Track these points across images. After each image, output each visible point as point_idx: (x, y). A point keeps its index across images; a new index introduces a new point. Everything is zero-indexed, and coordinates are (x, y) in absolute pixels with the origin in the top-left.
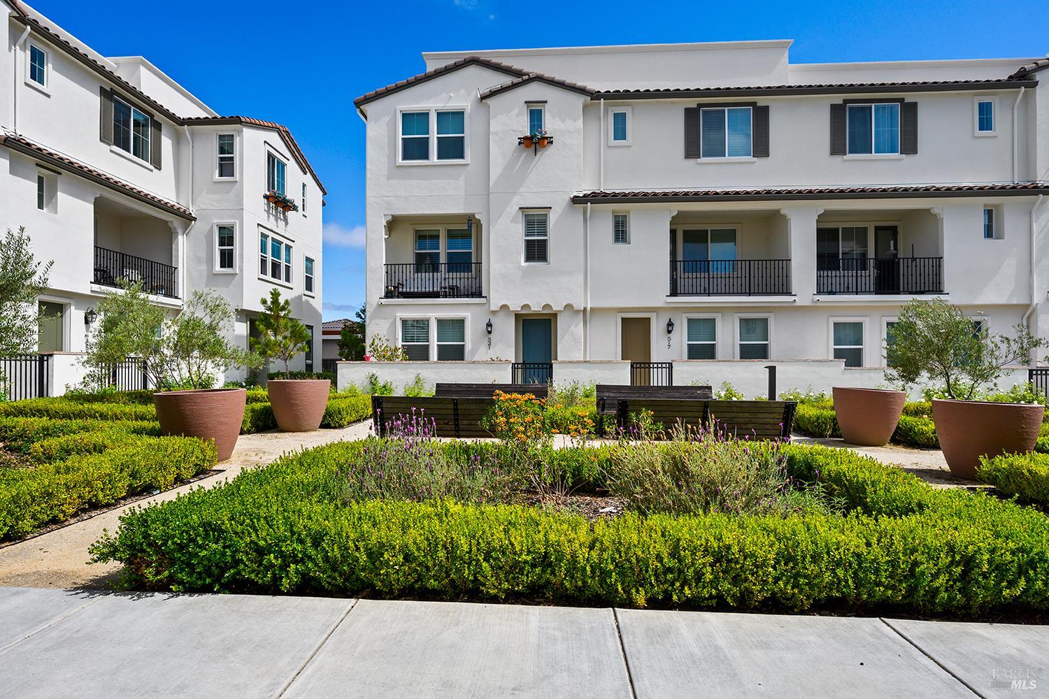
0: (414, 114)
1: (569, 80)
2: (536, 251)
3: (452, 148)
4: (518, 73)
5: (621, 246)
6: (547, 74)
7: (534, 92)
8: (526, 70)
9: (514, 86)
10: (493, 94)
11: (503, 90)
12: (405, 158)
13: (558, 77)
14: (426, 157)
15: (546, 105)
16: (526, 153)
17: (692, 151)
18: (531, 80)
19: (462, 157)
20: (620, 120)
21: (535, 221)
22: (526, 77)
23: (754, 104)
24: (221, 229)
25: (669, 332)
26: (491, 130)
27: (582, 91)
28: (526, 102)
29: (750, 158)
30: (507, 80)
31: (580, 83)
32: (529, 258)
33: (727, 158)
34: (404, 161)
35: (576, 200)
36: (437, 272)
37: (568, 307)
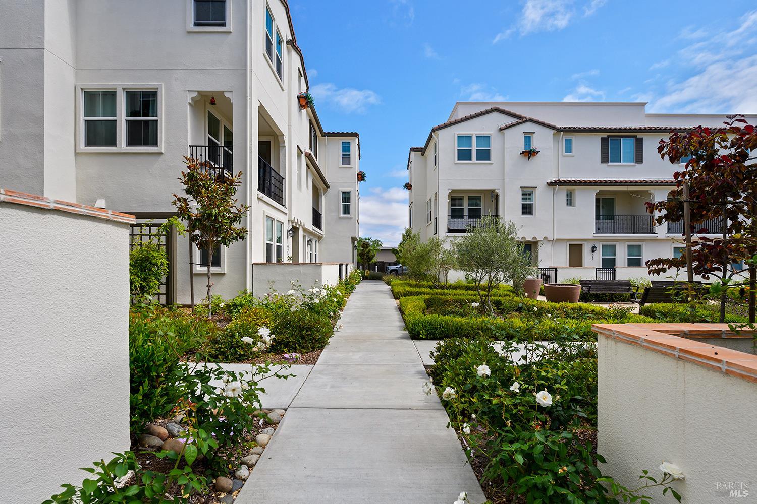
0: (464, 136)
1: (546, 122)
2: (527, 209)
3: (484, 155)
4: (519, 117)
5: (570, 207)
6: (535, 118)
7: (528, 127)
8: (523, 115)
9: (518, 124)
10: (507, 127)
11: (513, 125)
12: (459, 160)
13: (541, 120)
14: (470, 159)
15: (534, 134)
16: (524, 159)
17: (605, 160)
18: (527, 121)
19: (489, 159)
20: (569, 143)
21: (527, 193)
22: (524, 120)
23: (635, 137)
24: (344, 193)
25: (593, 251)
26: (506, 146)
27: (553, 128)
28: (524, 132)
29: (633, 164)
30: (514, 121)
31: (552, 124)
32: (524, 213)
33: (622, 163)
34: (459, 161)
35: (550, 184)
36: (463, 218)
37: (545, 238)
